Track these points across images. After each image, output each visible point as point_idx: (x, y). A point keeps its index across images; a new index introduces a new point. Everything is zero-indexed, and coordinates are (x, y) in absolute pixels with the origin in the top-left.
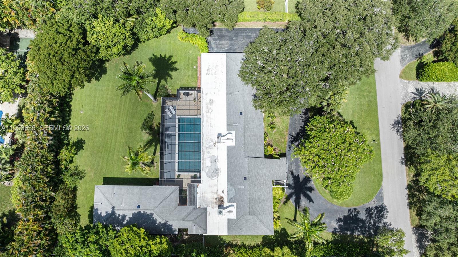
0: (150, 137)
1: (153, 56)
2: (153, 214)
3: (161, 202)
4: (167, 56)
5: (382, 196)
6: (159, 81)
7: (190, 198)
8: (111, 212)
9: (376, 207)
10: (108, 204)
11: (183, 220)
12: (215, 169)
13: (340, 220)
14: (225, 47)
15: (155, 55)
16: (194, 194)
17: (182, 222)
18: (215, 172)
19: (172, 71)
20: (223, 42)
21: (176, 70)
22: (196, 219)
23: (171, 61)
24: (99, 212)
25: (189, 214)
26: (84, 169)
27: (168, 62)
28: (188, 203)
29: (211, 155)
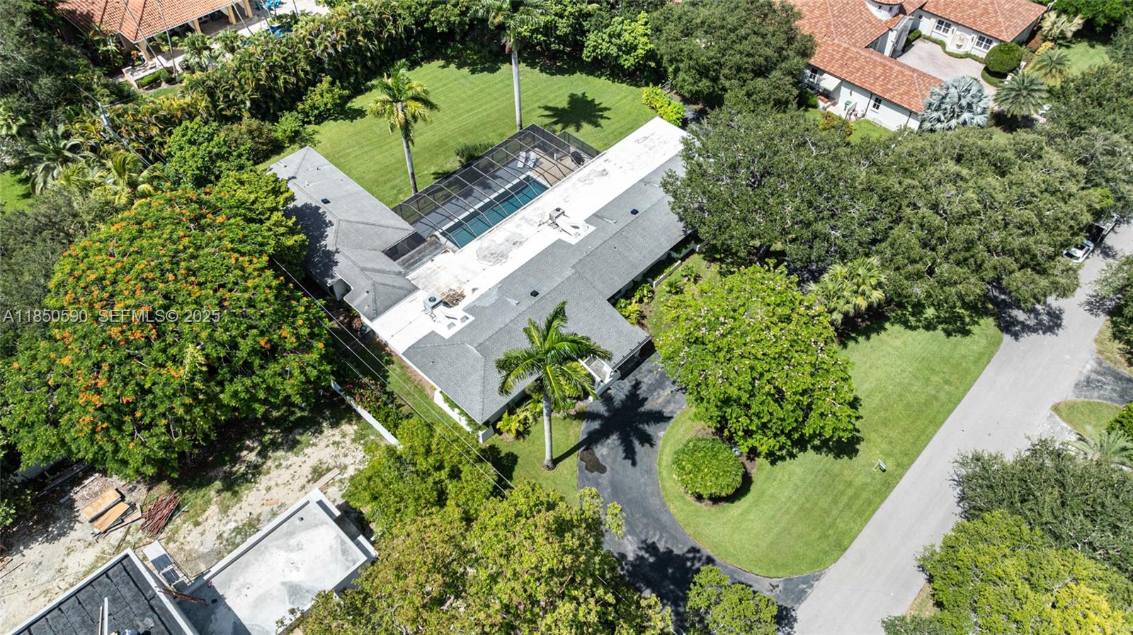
1: (580, 95)
2: (332, 226)
3: (364, 223)
4: (601, 106)
5: (803, 592)
6: (555, 123)
7: (412, 257)
12: (503, 253)
15: (586, 95)
16: (424, 256)
17: (358, 271)
18: (498, 256)
25: (382, 271)
28: (400, 259)
29: (519, 232)
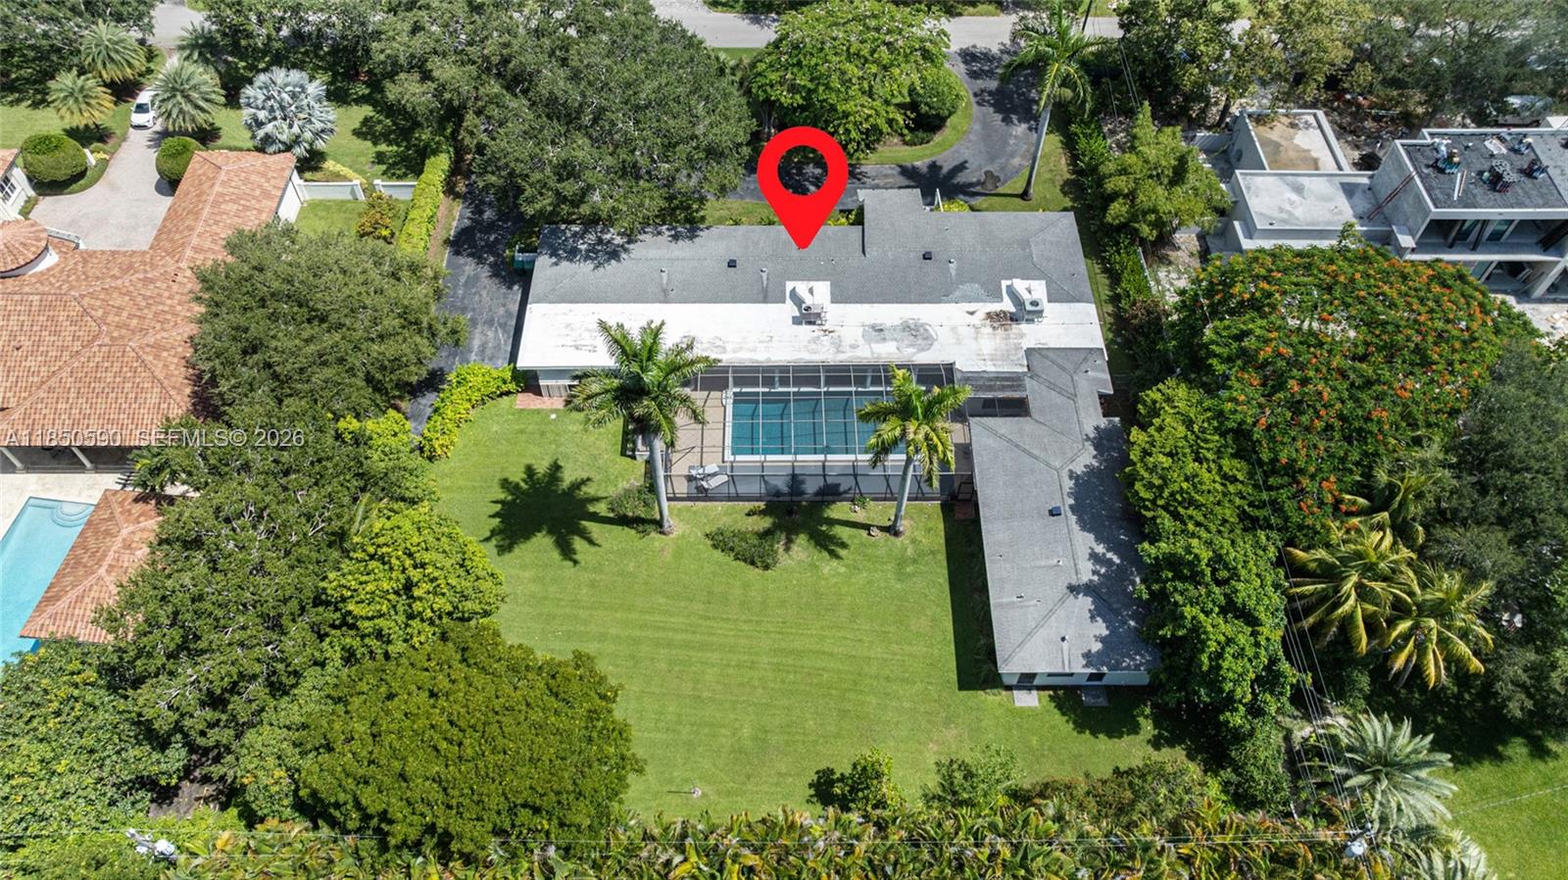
0: (802, 540)
1: (494, 542)
2: (1071, 471)
3: (1030, 454)
4: (502, 496)
6: (595, 518)
7: (1003, 388)
8: (1089, 600)
9: (966, 62)
10: (1061, 613)
11: (1073, 397)
12: (904, 330)
13: (1007, 120)
14: (496, 337)
15: (488, 534)
16: (990, 380)
17: (1080, 402)
18: (914, 331)
19: (561, 480)
20: (476, 343)
21: (556, 468)
22: (1063, 369)
23: (522, 484)
24: (1097, 647)
25: (1052, 386)
26: (934, 768)
27: (524, 493)
28: (1016, 395)
29: (861, 341)
